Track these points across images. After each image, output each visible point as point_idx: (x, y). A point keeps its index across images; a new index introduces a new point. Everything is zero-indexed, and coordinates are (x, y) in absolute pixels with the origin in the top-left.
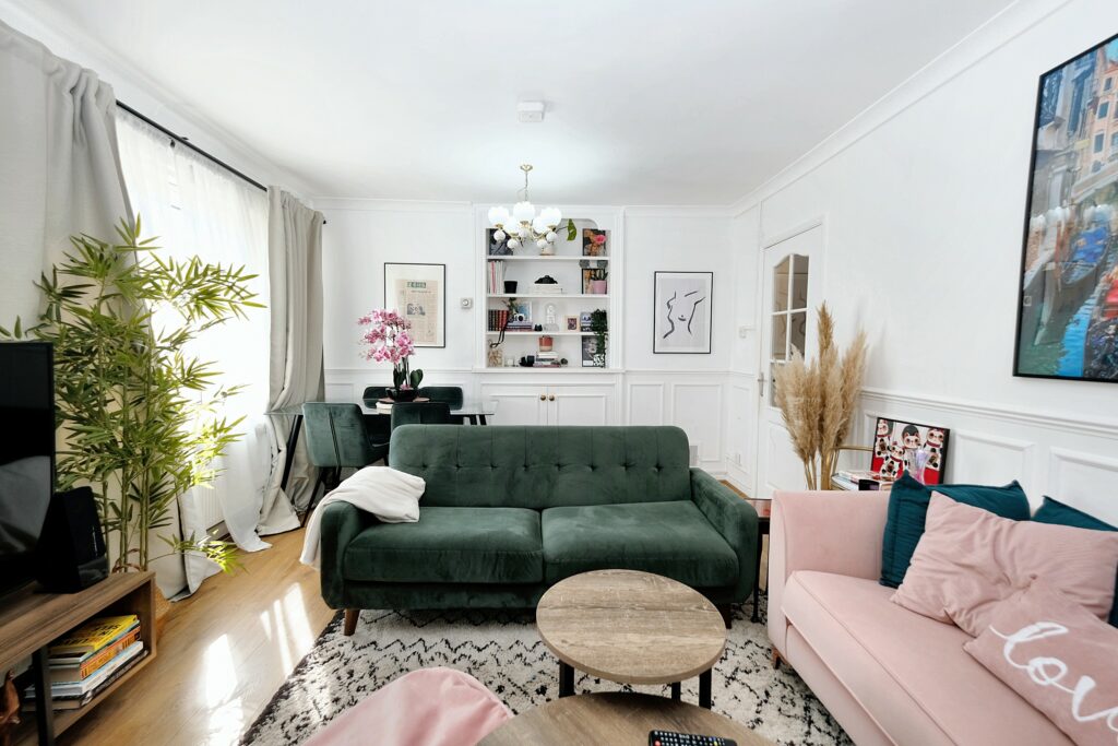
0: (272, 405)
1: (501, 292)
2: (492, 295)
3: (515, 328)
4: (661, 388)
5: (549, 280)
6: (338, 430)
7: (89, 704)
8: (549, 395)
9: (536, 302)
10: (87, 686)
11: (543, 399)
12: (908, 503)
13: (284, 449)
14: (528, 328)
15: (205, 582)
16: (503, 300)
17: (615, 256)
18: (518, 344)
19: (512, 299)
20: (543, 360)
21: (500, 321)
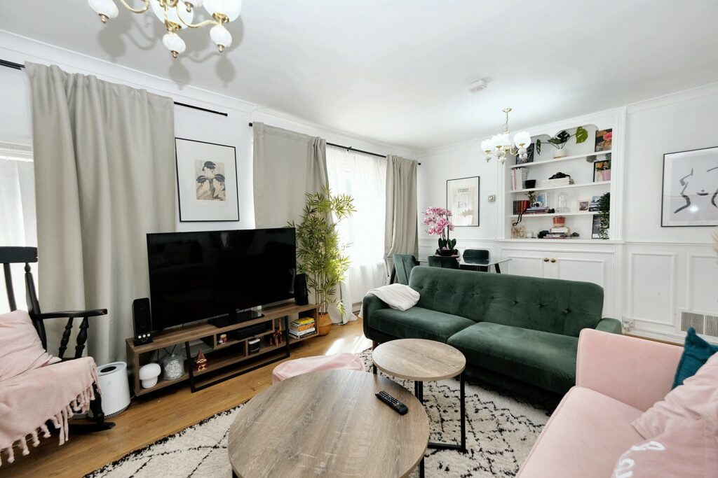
0: (386, 254)
1: (520, 188)
2: (514, 191)
3: (532, 212)
4: (673, 258)
5: (561, 175)
6: (406, 268)
7: (299, 340)
8: (550, 259)
9: (551, 192)
10: (299, 334)
11: (547, 261)
12: (691, 358)
13: (390, 275)
14: (543, 211)
15: (349, 322)
16: (525, 193)
17: (617, 149)
18: (534, 223)
19: (531, 193)
20: (554, 234)
21: (521, 208)
